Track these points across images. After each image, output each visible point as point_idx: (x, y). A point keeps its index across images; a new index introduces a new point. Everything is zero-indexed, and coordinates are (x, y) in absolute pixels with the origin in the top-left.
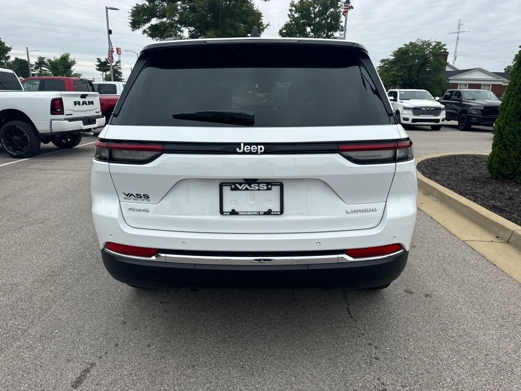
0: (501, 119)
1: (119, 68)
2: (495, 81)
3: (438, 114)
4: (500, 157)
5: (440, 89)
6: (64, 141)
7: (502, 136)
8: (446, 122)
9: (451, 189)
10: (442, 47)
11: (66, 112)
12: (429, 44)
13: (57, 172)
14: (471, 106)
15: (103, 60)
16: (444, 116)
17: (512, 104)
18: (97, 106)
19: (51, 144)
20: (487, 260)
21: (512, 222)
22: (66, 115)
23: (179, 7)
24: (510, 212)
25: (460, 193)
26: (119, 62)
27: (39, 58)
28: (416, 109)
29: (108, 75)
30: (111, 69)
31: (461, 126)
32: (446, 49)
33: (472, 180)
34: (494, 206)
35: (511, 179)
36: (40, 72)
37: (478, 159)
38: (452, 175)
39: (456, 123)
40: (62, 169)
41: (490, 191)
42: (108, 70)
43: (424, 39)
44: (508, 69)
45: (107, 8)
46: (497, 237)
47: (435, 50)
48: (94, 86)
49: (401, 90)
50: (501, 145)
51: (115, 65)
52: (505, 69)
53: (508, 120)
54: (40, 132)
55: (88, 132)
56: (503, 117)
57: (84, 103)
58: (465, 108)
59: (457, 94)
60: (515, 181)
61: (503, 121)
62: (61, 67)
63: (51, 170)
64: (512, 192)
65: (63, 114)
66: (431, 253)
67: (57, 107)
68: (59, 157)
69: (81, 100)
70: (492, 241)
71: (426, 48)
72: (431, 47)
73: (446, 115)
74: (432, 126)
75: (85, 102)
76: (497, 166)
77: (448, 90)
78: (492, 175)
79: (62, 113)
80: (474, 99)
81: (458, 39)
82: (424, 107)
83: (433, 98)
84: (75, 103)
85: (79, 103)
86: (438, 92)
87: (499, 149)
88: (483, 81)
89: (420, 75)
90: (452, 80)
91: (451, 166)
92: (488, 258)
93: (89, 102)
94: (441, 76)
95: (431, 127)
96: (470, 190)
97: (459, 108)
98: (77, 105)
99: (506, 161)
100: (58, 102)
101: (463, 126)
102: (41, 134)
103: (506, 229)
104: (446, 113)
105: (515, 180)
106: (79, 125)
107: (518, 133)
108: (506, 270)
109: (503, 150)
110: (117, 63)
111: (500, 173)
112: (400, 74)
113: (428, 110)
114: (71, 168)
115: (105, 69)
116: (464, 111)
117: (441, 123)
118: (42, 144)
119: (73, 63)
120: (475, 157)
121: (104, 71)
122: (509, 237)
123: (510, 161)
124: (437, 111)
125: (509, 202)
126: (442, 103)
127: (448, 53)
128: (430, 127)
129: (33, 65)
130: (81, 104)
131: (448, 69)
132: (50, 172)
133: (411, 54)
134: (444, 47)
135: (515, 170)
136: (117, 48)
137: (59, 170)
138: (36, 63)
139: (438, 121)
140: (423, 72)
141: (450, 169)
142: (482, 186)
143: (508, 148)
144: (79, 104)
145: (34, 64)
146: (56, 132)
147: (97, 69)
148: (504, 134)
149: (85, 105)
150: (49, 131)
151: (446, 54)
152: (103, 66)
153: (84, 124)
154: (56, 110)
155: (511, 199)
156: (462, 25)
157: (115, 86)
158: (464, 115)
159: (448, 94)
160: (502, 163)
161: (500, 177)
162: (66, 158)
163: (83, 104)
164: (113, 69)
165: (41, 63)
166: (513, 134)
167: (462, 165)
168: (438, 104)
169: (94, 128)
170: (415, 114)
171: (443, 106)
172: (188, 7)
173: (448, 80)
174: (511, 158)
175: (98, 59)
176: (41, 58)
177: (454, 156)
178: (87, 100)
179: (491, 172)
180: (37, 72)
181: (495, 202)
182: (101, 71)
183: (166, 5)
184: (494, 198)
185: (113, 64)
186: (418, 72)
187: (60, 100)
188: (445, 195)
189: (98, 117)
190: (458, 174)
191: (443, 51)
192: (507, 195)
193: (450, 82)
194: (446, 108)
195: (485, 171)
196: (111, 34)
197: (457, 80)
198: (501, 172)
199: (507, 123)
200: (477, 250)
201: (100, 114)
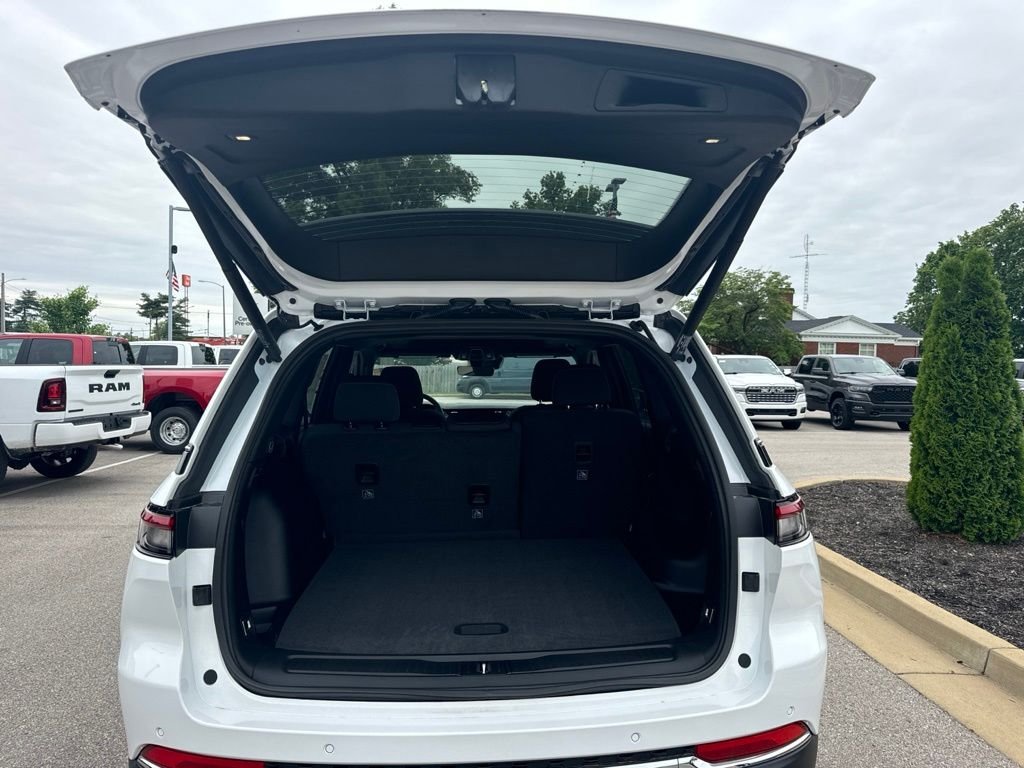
0: (920, 419)
1: (185, 311)
2: (881, 338)
3: (791, 400)
4: (928, 491)
5: (787, 351)
6: (57, 463)
7: (926, 450)
8: (809, 414)
9: (848, 554)
10: (782, 280)
11: (69, 406)
12: (760, 276)
13: (35, 532)
14: (849, 385)
15: (153, 297)
16: (805, 404)
17: (936, 391)
18: (137, 392)
19: (29, 470)
20: (954, 720)
21: (981, 626)
22: (70, 411)
23: (308, 209)
24: (970, 604)
25: (868, 565)
26: (185, 300)
27: (24, 293)
28: (750, 391)
29: (161, 324)
30: (170, 315)
31: (836, 421)
32: (789, 285)
33: (881, 534)
34: (937, 592)
35: (956, 532)
36: (22, 318)
37: (882, 488)
38: (841, 523)
39: (826, 415)
40: (46, 526)
41: (923, 558)
42: (161, 315)
43: (749, 268)
44: (900, 318)
45: (172, 209)
46: (960, 662)
47: (770, 287)
48: (133, 350)
49: (719, 356)
50: (927, 467)
51: (178, 306)
52: (895, 318)
53: (933, 421)
54: (10, 447)
55: (113, 444)
56: (922, 414)
57: (111, 387)
58: (839, 389)
59: (822, 364)
60: (964, 537)
61: (924, 422)
62: (69, 313)
63: (24, 527)
64: (964, 560)
65: (64, 410)
66: (838, 706)
67: (52, 396)
68: (43, 497)
69: (105, 382)
70: (953, 673)
71: (754, 282)
72: (763, 280)
73: (807, 401)
74: (784, 422)
75: (113, 385)
76: (925, 507)
77: (805, 357)
78: (920, 525)
79: (61, 407)
80: (852, 373)
81: (807, 266)
82: (766, 387)
83: (779, 370)
84: (92, 388)
85: (100, 388)
86: (783, 358)
87: (925, 475)
88: (860, 337)
89: (748, 327)
90: (806, 336)
91: (836, 505)
92: (954, 714)
93: (121, 385)
94: (786, 328)
95: (783, 424)
96: (883, 556)
97: (829, 390)
98: (96, 391)
99: (941, 498)
100: (56, 385)
101: (840, 420)
102: (10, 450)
103: (974, 646)
104: (807, 396)
105: (964, 533)
106: (96, 431)
107: (955, 446)
108: (998, 743)
109: (933, 476)
110: (181, 302)
111: (934, 520)
112: (714, 326)
113: (773, 393)
114: (66, 523)
115: (156, 312)
116: (838, 395)
117: (799, 416)
118: (10, 470)
119: (94, 304)
120: (876, 485)
121: (153, 317)
122: (983, 661)
123: (949, 498)
124: (789, 394)
125: (963, 582)
126: (798, 380)
127: (793, 290)
128: (780, 424)
129: (11, 306)
130: (104, 389)
131: (796, 317)
132: (19, 532)
133: (729, 292)
134: (785, 281)
135: (961, 516)
136: (183, 276)
137: (42, 527)
138: (18, 302)
139: (793, 412)
140: (754, 323)
141: (836, 511)
142: (903, 546)
143: (941, 473)
144: (100, 390)
145: (13, 302)
146: (44, 447)
147: (139, 312)
148: (930, 448)
149: (111, 391)
150: (28, 444)
151: (789, 294)
152: (152, 308)
153: (106, 429)
154: (48, 403)
155: (964, 574)
156: (812, 243)
157: (175, 350)
158: (837, 401)
159: (805, 363)
160: (935, 500)
161: (934, 528)
162: (58, 499)
163: (107, 390)
164: (173, 312)
165: (28, 301)
166: (945, 446)
167: (856, 502)
168: (791, 383)
169: (125, 437)
170: (751, 400)
171: (799, 386)
172: (325, 207)
173: (800, 337)
174: (949, 492)
175: (144, 295)
176: (29, 292)
177: (838, 484)
178: (116, 381)
179: (916, 518)
180: (17, 318)
181: (938, 582)
182: (148, 317)
183: (283, 203)
184: (932, 574)
185: (174, 304)
186: (745, 323)
187: (61, 383)
188: (840, 569)
189: (137, 413)
190: (854, 522)
191: (784, 287)
192: (956, 567)
193: (804, 339)
194: (807, 388)
195: (901, 513)
196: (176, 252)
197: (814, 336)
198: (936, 519)
199: (931, 426)
200: (928, 696)
201: (142, 406)
